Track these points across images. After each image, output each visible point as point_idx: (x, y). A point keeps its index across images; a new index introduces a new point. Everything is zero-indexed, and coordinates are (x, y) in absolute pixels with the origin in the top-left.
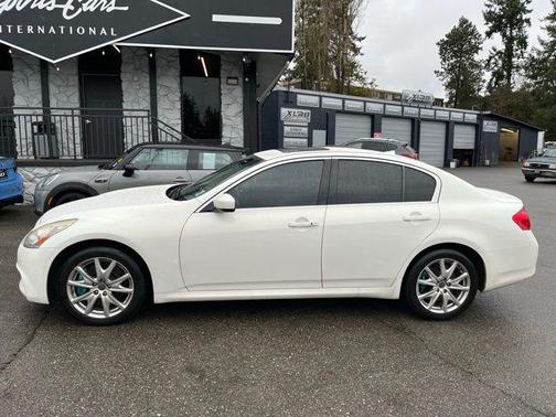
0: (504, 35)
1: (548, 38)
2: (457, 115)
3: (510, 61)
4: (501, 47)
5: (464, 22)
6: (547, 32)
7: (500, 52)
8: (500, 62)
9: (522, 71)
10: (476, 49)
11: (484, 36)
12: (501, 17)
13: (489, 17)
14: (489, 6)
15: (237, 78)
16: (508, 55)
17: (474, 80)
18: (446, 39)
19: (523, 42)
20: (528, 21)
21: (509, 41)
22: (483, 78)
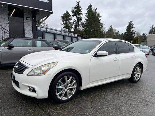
0: (76, 16)
1: (87, 18)
2: (73, 35)
3: (78, 23)
4: (76, 19)
5: (67, 12)
6: (86, 17)
7: (76, 21)
8: (76, 23)
9: (81, 26)
10: (70, 19)
11: (72, 16)
12: (75, 12)
13: (73, 12)
14: (73, 9)
15: (30, 18)
16: (78, 21)
17: (70, 27)
18: (63, 16)
19: (81, 19)
20: (82, 14)
21: (78, 18)
22: (72, 27)
